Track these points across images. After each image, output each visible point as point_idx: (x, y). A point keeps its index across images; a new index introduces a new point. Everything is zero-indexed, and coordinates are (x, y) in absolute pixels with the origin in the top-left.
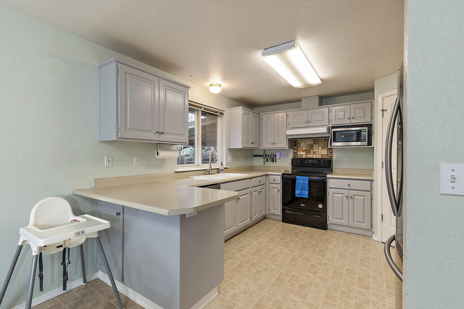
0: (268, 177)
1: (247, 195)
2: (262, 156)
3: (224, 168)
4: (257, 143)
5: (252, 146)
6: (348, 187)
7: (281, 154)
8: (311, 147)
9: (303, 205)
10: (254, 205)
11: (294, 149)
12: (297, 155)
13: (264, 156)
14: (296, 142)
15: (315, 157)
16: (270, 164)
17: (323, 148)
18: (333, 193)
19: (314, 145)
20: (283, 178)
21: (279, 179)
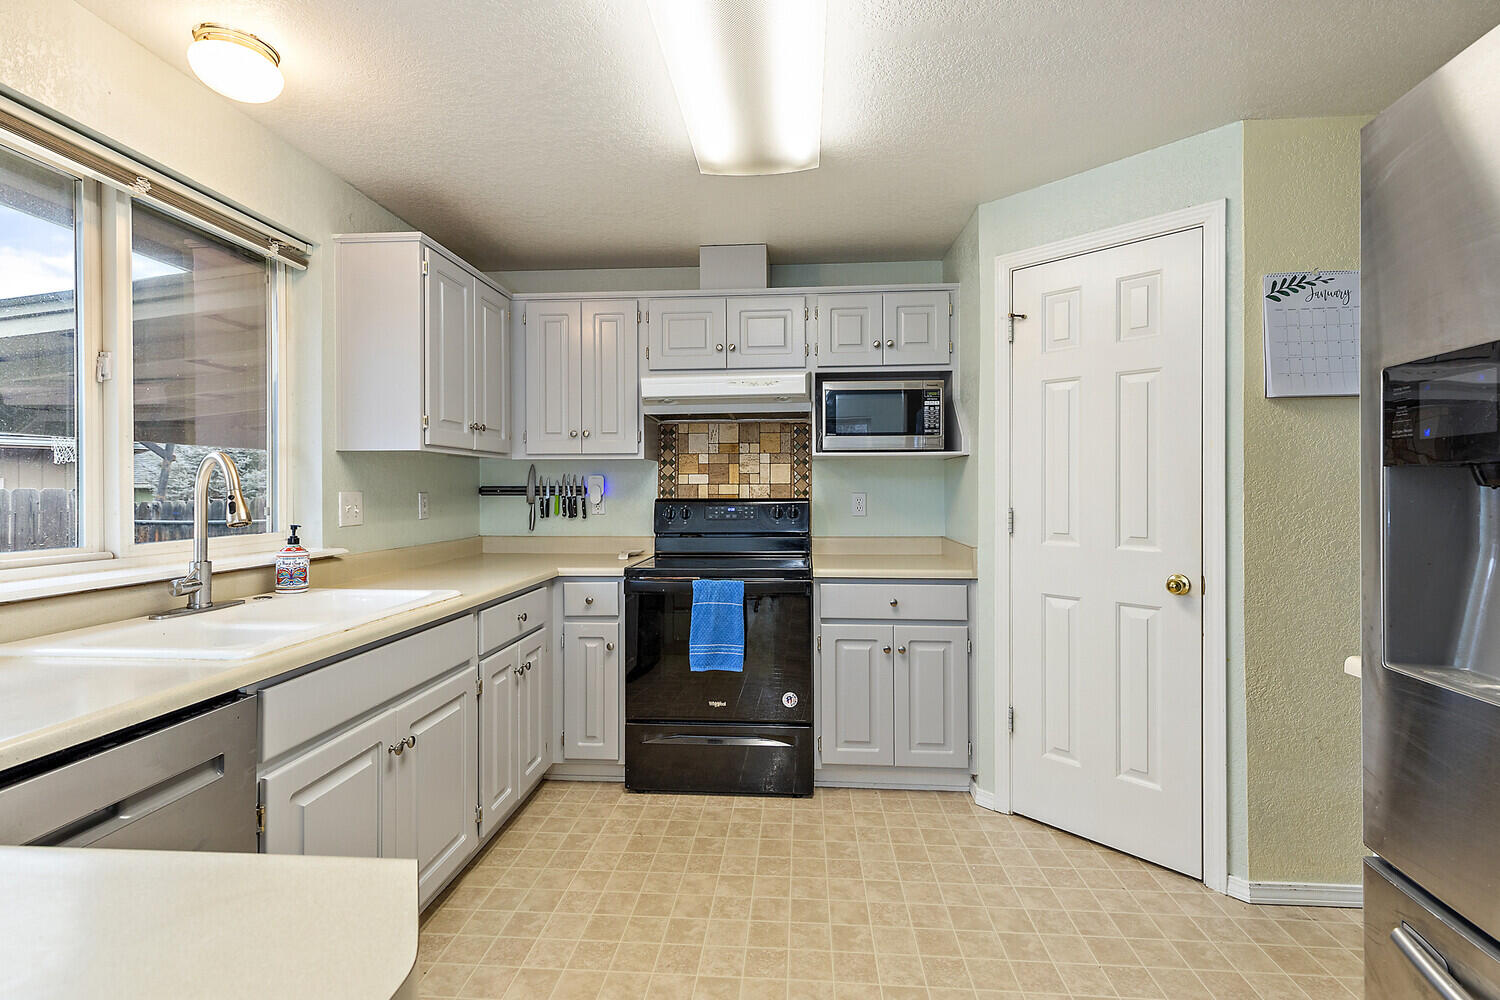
0: (557, 590)
1: (455, 708)
2: (520, 491)
3: (313, 561)
4: (498, 431)
5: (476, 442)
6: (889, 613)
7: (609, 480)
8: (733, 452)
9: (719, 704)
10: (495, 734)
11: (664, 463)
12: (677, 486)
13: (531, 490)
14: (672, 432)
15: (745, 495)
16: (557, 525)
17: (775, 458)
18: (837, 641)
19: (744, 448)
20: (629, 589)
21: (611, 598)
